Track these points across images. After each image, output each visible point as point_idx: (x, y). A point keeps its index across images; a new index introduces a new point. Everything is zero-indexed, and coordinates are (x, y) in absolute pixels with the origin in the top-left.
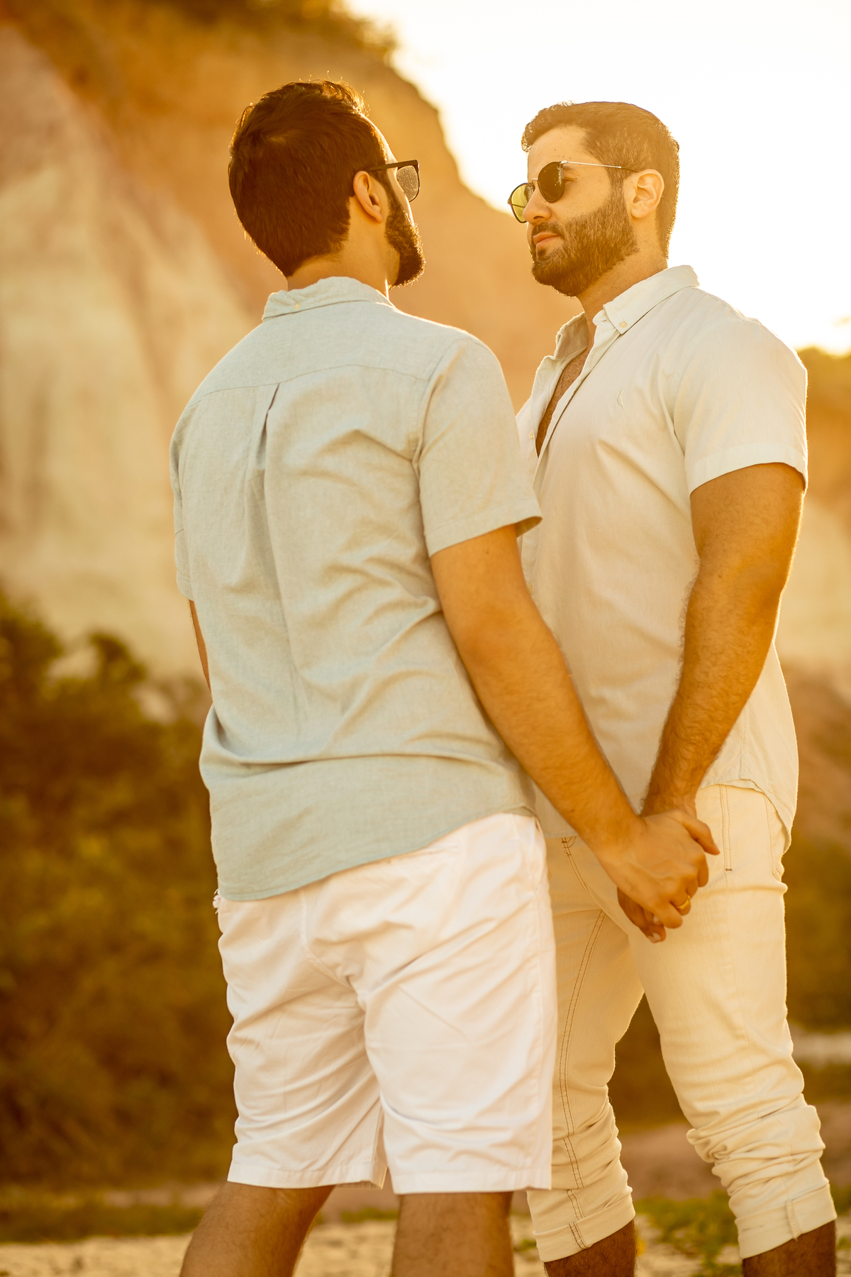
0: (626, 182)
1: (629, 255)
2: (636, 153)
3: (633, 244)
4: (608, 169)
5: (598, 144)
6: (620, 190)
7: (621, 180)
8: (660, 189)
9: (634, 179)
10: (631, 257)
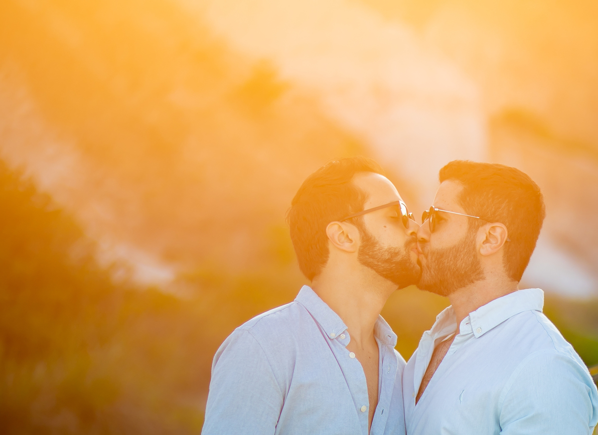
0: (481, 229)
1: (477, 280)
2: (493, 209)
3: (480, 273)
4: (469, 218)
5: (468, 199)
6: (474, 234)
7: (477, 228)
8: (504, 238)
9: (488, 227)
10: (479, 282)
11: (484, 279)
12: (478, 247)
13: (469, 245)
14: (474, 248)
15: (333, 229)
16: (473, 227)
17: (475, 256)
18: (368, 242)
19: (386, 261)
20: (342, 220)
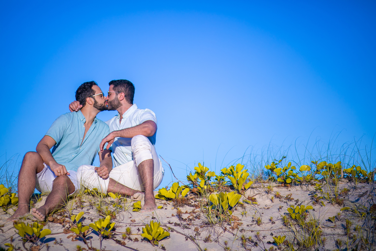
11: (123, 105)
12: (119, 99)
13: (117, 99)
14: (118, 99)
15: (88, 99)
16: (117, 95)
17: (119, 101)
18: (96, 102)
19: (100, 107)
20: (90, 97)
